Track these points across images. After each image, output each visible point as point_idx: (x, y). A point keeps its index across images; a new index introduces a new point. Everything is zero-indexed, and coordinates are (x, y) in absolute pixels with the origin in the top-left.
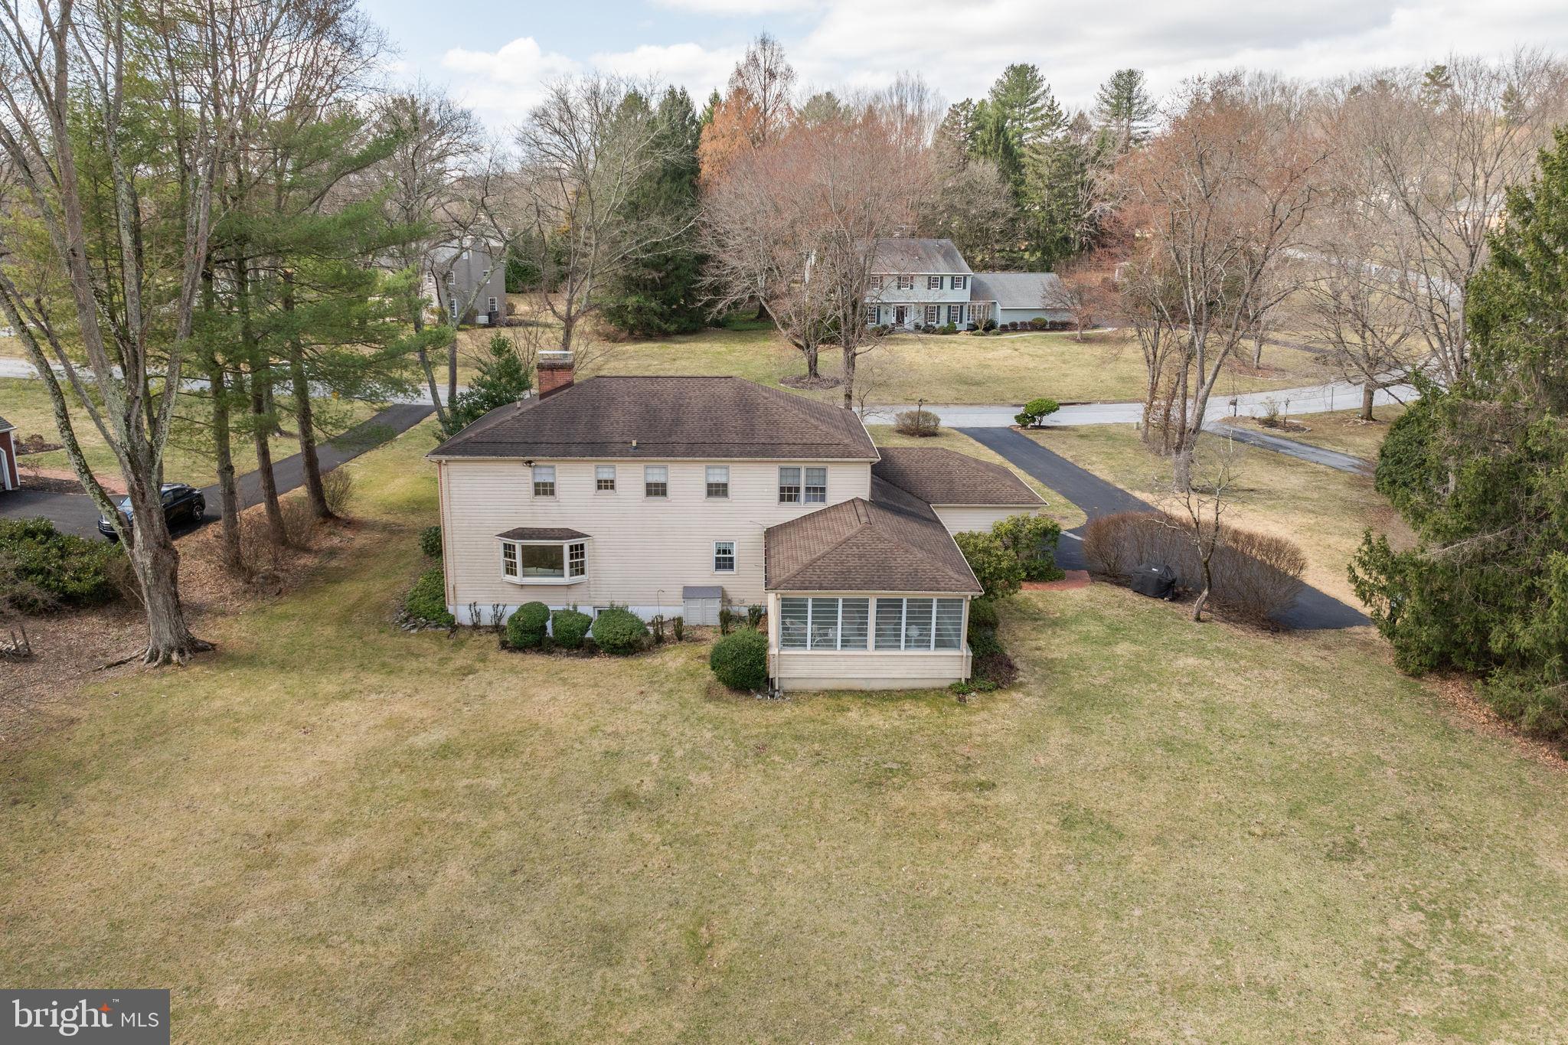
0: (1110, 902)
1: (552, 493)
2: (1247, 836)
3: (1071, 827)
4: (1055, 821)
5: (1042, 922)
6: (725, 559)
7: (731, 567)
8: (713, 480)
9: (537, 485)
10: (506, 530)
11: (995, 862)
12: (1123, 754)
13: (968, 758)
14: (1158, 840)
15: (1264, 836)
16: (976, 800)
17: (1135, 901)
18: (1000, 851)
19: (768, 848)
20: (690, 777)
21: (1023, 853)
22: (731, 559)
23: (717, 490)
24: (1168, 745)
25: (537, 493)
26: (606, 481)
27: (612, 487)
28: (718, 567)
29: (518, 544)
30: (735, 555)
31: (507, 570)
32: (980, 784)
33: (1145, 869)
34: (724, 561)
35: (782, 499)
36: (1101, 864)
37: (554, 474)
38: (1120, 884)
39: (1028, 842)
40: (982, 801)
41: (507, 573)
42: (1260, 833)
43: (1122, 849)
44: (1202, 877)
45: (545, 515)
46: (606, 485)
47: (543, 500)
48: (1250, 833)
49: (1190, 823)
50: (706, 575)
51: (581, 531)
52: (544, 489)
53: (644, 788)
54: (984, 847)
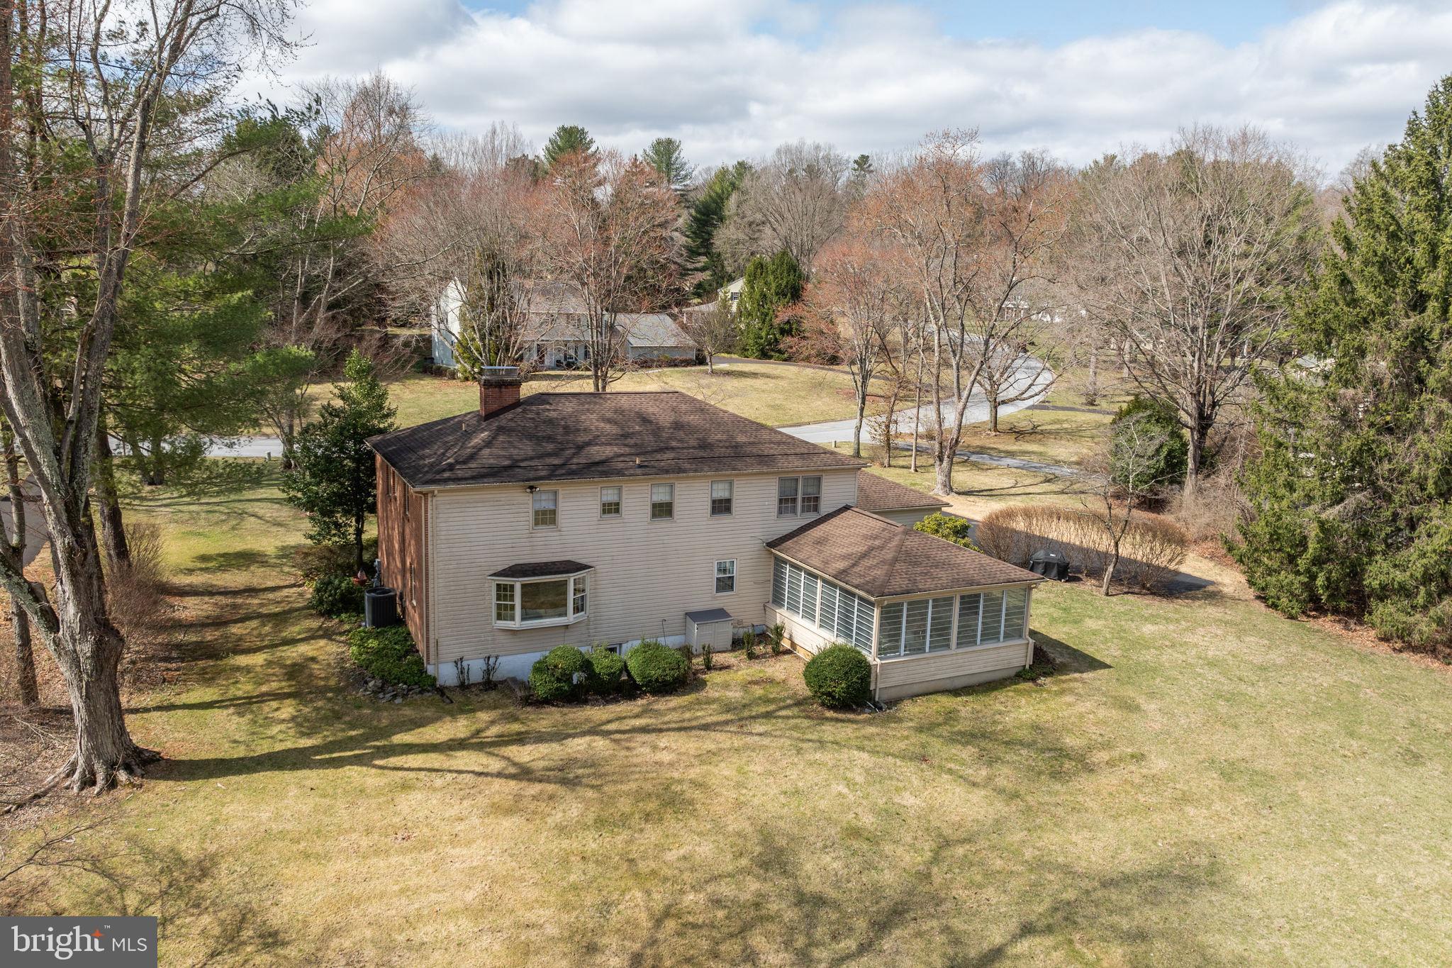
1: (554, 522)
3: (1232, 777)
4: (1216, 775)
6: (725, 579)
7: (731, 588)
8: (718, 496)
9: (537, 513)
10: (500, 568)
14: (1299, 774)
18: (1204, 811)
20: (896, 800)
21: (1221, 808)
22: (732, 579)
23: (722, 507)
25: (537, 522)
26: (611, 505)
27: (618, 511)
28: (721, 588)
29: (518, 584)
30: (733, 572)
31: (501, 614)
32: (1133, 757)
34: (725, 584)
35: (780, 511)
37: (556, 501)
39: (1215, 798)
41: (501, 618)
42: (1351, 755)
45: (547, 546)
46: (612, 509)
47: (544, 530)
50: (707, 598)
51: (587, 562)
52: (546, 518)
53: (866, 820)
54: (1190, 810)
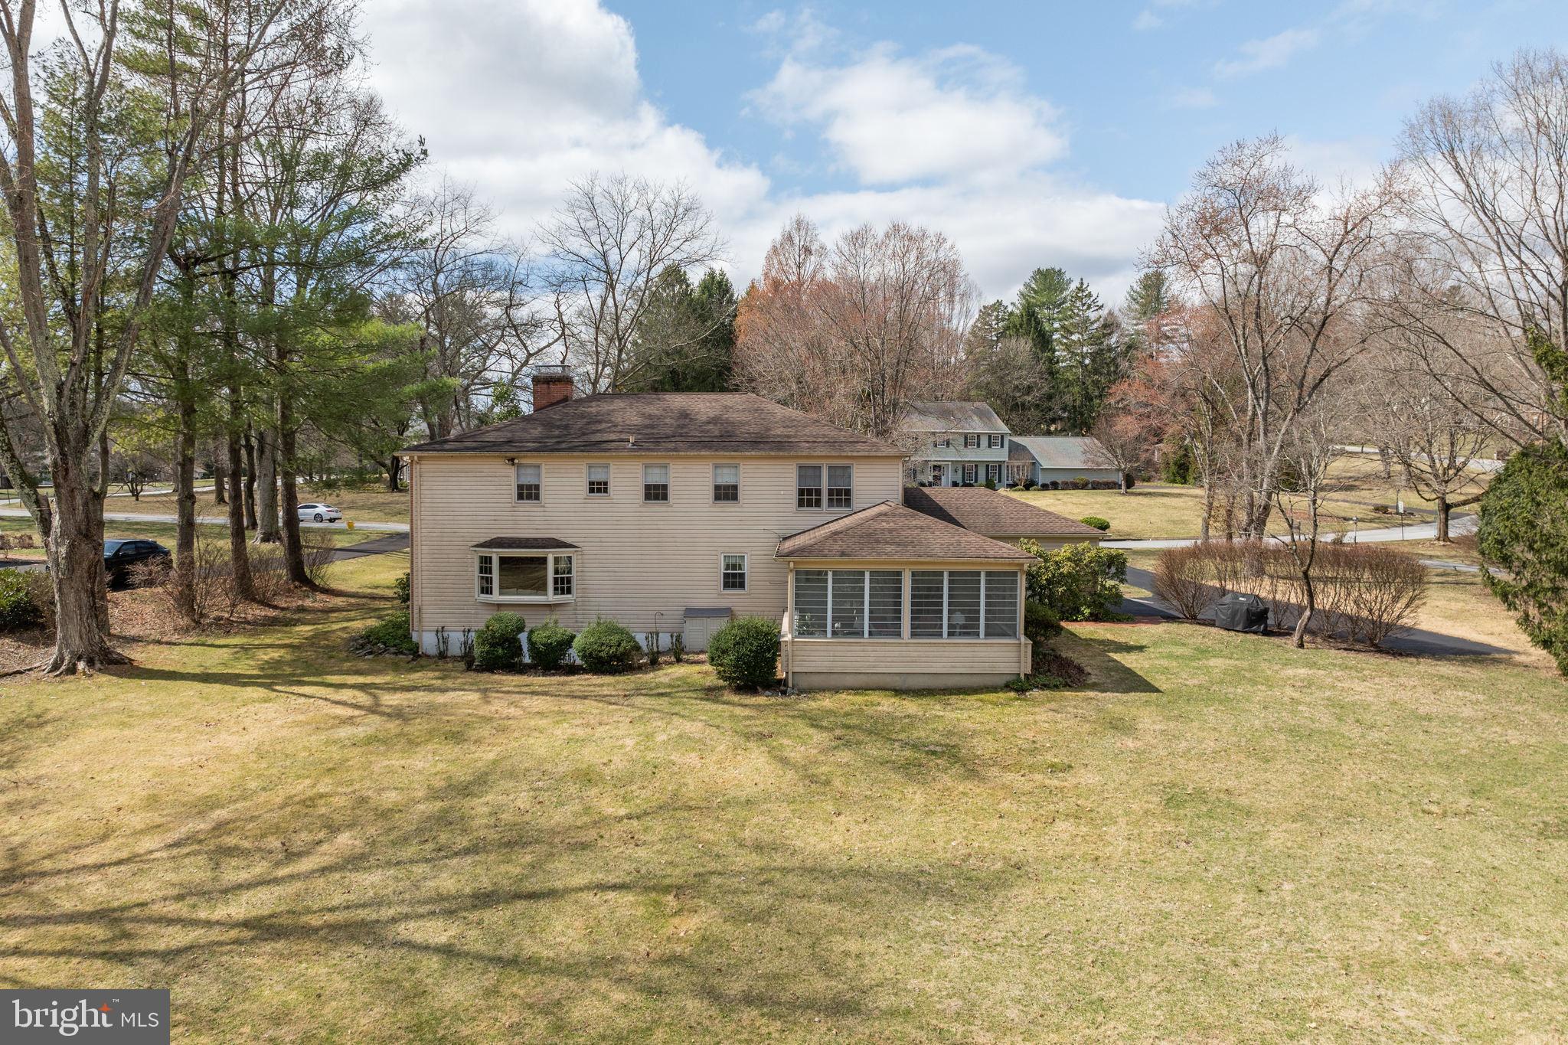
0: (1247, 877)
1: (537, 497)
2: (1420, 814)
3: (1180, 805)
4: (1156, 799)
5: (1153, 896)
6: (734, 575)
7: (742, 586)
8: (722, 481)
9: (520, 487)
10: (482, 540)
11: (1079, 839)
12: (1235, 739)
13: (1034, 742)
14: (1301, 816)
15: (1444, 814)
16: (1047, 782)
17: (1281, 875)
18: (1085, 829)
19: (770, 821)
20: (672, 757)
21: (1114, 832)
22: (742, 575)
23: (726, 493)
24: (1292, 731)
25: (520, 497)
26: (599, 483)
27: (606, 490)
28: (726, 585)
29: (496, 554)
30: (746, 570)
31: (482, 588)
32: (1052, 766)
33: (1289, 844)
34: (734, 579)
35: (801, 503)
36: (1226, 839)
37: (539, 475)
38: (1257, 858)
39: (1122, 821)
40: (1056, 783)
41: (482, 592)
42: (1440, 812)
43: (1253, 825)
44: (1370, 852)
45: (529, 522)
46: (598, 487)
47: (527, 505)
48: (1424, 811)
49: (1339, 802)
50: (713, 593)
51: (569, 541)
52: (528, 493)
53: (613, 767)
54: (1061, 825)
